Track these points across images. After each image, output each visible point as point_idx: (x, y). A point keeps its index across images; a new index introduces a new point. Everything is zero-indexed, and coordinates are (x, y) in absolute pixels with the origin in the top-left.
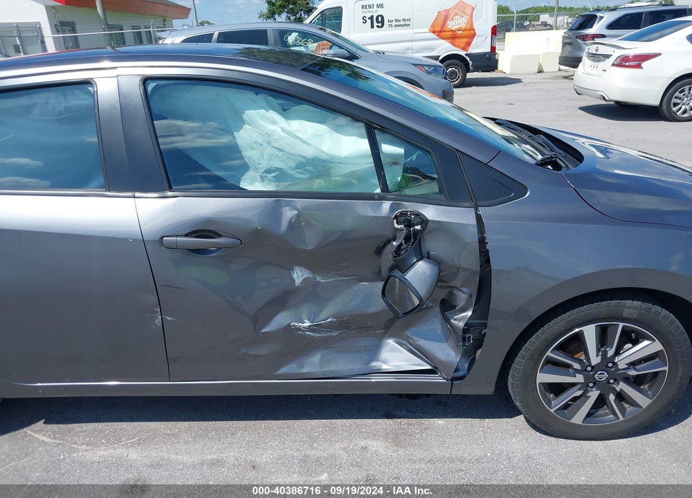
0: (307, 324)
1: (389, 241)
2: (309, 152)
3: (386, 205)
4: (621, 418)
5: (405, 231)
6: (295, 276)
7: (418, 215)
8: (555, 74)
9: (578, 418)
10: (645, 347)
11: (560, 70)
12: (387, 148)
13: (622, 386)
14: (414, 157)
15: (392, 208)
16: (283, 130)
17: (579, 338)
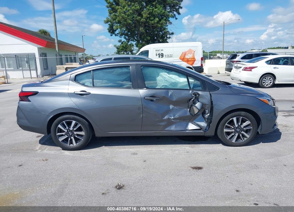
0: (173, 118)
1: (191, 99)
2: (174, 81)
3: (191, 91)
4: (243, 141)
5: (195, 97)
6: (170, 107)
7: (198, 93)
8: (224, 74)
9: (234, 141)
10: (247, 123)
11: (226, 73)
12: (190, 80)
13: (243, 132)
14: (196, 82)
15: (192, 92)
16: (168, 77)
17: (232, 121)
